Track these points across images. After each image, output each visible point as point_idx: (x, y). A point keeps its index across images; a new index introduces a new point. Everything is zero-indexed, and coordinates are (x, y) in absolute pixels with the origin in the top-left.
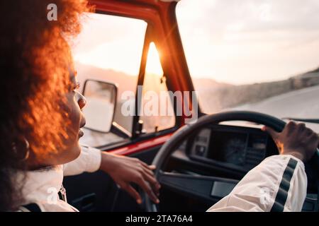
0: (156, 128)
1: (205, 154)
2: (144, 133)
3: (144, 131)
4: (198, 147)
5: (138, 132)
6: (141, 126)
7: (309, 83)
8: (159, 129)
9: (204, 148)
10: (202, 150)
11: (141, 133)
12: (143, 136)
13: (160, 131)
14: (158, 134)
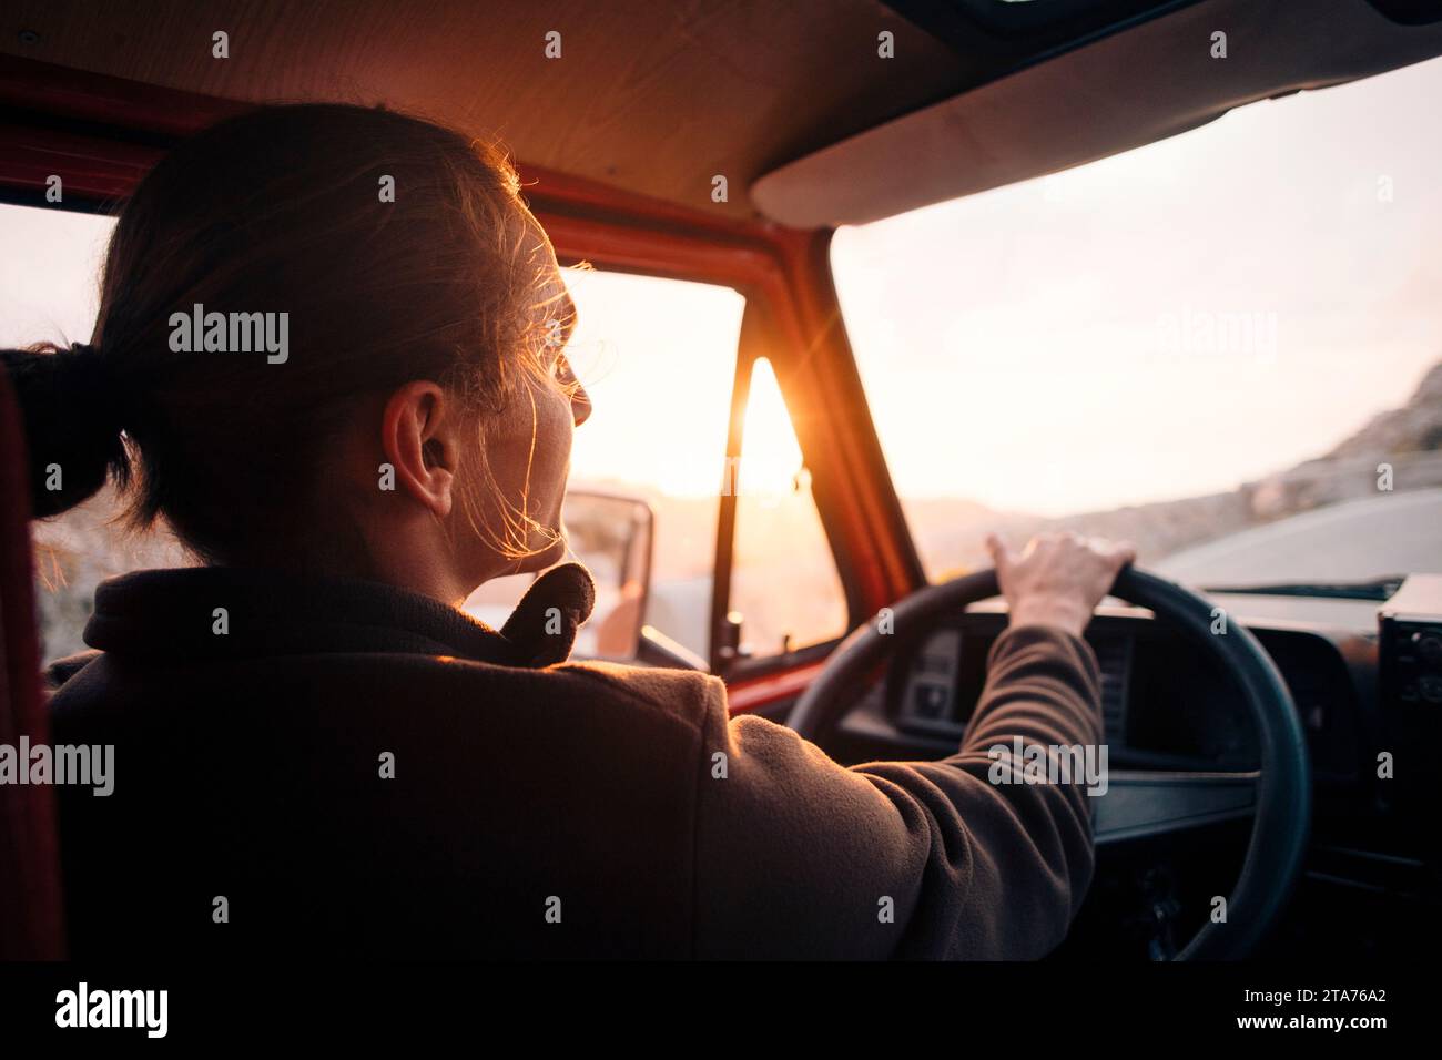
0: (787, 639)
1: (946, 711)
2: (748, 656)
3: (746, 646)
4: (924, 692)
5: (727, 652)
6: (735, 631)
7: (1305, 501)
8: (795, 645)
9: (943, 692)
10: (935, 698)
11: (738, 656)
12: (744, 665)
13: (801, 651)
14: (791, 660)
